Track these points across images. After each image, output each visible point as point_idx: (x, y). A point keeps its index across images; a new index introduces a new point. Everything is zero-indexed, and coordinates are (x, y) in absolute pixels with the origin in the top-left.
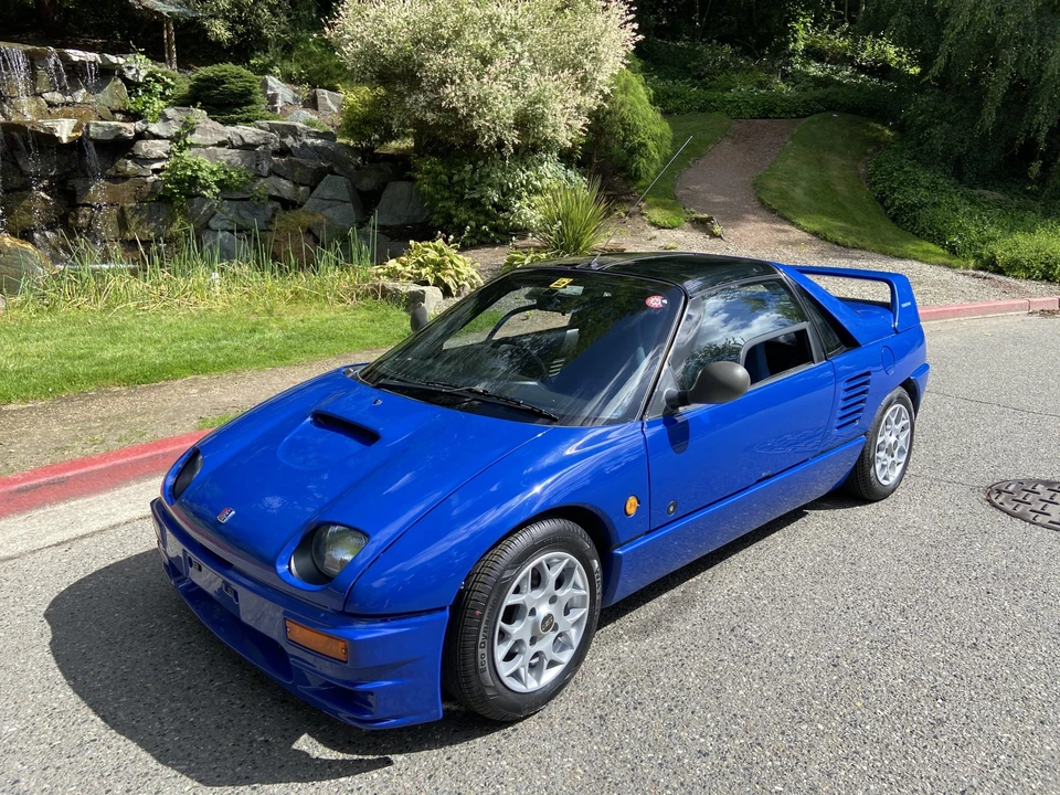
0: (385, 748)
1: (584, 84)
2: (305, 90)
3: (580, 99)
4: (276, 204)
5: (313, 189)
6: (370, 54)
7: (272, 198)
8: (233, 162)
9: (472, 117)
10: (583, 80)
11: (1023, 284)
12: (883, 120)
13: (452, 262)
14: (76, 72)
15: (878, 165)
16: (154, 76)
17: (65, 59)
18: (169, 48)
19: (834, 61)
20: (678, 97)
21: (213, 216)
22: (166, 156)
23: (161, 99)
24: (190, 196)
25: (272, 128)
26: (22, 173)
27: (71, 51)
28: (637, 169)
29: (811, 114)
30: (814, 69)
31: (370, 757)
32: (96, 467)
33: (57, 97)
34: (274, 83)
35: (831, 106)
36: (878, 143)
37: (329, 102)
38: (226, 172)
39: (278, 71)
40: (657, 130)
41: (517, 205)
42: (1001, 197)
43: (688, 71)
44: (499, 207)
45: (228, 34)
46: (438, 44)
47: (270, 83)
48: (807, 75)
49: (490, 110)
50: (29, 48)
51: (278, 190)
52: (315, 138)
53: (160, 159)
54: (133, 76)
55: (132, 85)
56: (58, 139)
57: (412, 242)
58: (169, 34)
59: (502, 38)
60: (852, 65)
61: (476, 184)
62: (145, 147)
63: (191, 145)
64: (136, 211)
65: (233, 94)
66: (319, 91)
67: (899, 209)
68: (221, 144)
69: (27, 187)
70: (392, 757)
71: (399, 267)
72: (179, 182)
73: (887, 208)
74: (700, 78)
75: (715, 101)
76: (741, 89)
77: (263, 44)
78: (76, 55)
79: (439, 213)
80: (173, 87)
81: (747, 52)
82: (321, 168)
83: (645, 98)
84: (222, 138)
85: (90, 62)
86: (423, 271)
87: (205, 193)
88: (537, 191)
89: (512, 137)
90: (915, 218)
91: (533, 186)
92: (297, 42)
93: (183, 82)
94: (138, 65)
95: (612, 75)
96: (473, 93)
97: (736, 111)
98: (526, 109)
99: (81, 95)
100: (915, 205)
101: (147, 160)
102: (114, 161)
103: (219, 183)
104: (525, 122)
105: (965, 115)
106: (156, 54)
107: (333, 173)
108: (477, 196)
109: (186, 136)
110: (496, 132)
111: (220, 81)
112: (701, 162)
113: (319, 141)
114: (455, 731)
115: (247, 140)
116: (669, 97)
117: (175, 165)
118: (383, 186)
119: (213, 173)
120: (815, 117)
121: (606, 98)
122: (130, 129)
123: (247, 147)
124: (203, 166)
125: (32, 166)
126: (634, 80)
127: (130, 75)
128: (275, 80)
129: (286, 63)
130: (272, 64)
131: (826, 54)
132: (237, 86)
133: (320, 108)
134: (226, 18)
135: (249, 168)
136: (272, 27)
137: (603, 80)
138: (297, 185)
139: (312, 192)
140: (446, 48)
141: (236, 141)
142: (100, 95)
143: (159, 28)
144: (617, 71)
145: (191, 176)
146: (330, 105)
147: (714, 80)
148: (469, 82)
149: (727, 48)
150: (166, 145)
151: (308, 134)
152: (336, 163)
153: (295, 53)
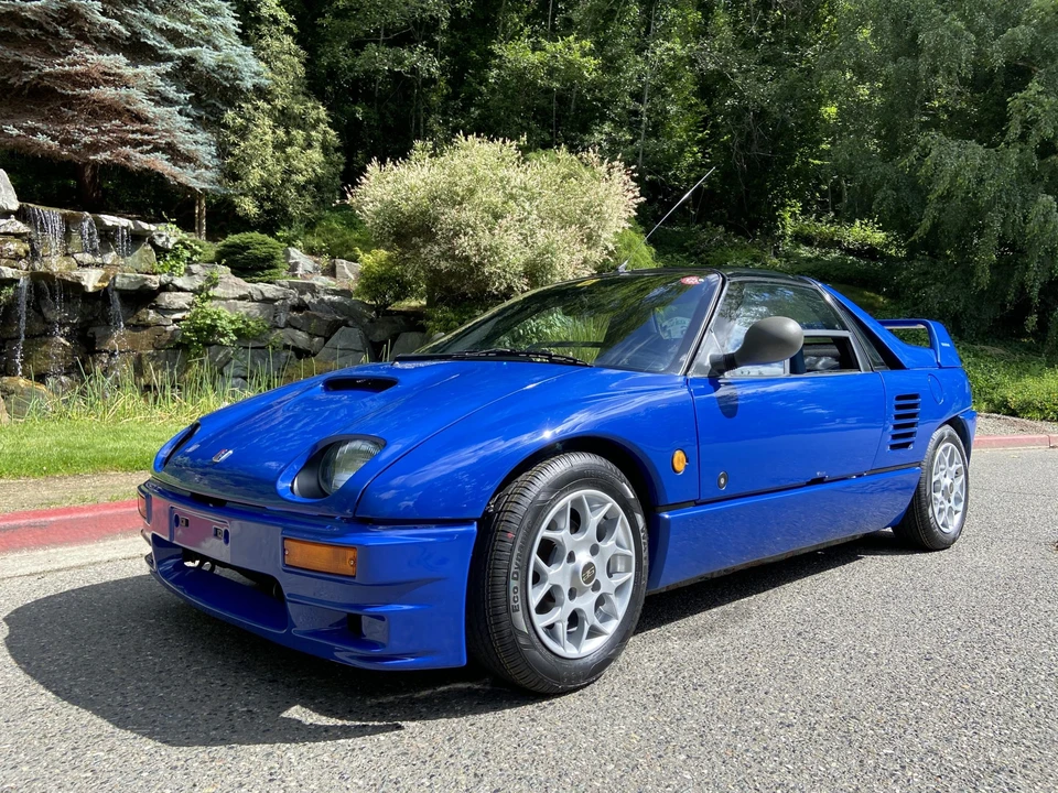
1: (590, 240)
2: (325, 261)
3: (586, 253)
4: (290, 353)
5: (327, 340)
6: (390, 213)
7: (286, 347)
8: (252, 313)
9: (484, 265)
10: (590, 237)
11: (1039, 424)
14: (107, 236)
16: (183, 244)
17: (100, 223)
18: (200, 223)
19: (822, 245)
21: (227, 363)
22: (188, 307)
24: (207, 345)
25: (292, 286)
26: (45, 320)
27: (107, 216)
30: (804, 251)
31: (376, 723)
33: (88, 258)
34: (296, 254)
37: (347, 271)
38: (244, 322)
39: (300, 244)
42: (1003, 352)
43: (685, 250)
45: (256, 210)
46: (455, 201)
47: (292, 254)
48: (798, 255)
49: (501, 259)
50: (67, 211)
51: (293, 340)
52: (332, 294)
53: (181, 310)
54: (163, 243)
55: (161, 252)
56: (83, 287)
58: (200, 209)
59: (512, 197)
60: (840, 248)
63: (213, 298)
64: (153, 358)
65: (256, 258)
66: (338, 261)
68: (242, 298)
69: (46, 334)
70: (404, 724)
72: (198, 331)
74: (696, 254)
76: (736, 262)
77: (289, 221)
78: (109, 220)
80: (200, 254)
81: (739, 232)
82: (337, 321)
83: (648, 255)
84: (242, 293)
85: (123, 228)
87: (222, 340)
89: (521, 284)
92: (320, 219)
93: (211, 249)
94: (169, 234)
95: (617, 234)
96: (484, 243)
98: (535, 260)
99: (110, 258)
101: (168, 311)
102: (136, 311)
103: (237, 332)
104: (535, 271)
106: (187, 224)
107: (348, 326)
109: (209, 290)
110: (506, 279)
111: (246, 247)
113: (336, 298)
114: (478, 704)
115: (267, 295)
117: (196, 315)
118: (395, 336)
119: (232, 322)
121: (611, 253)
122: (154, 282)
123: (266, 301)
124: (223, 315)
125: (56, 313)
126: (637, 239)
127: (159, 242)
128: (298, 251)
129: (309, 237)
130: (296, 237)
131: (814, 239)
132: (261, 251)
133: (338, 275)
134: (254, 195)
135: (268, 320)
136: (297, 206)
137: (608, 237)
138: (312, 336)
139: (325, 342)
140: (460, 204)
141: (257, 295)
142: (130, 258)
143: (191, 204)
144: (620, 231)
145: (210, 325)
146: (349, 274)
147: (709, 255)
148: (481, 234)
149: (721, 229)
150: (189, 297)
151: (326, 292)
152: (351, 317)
153: (318, 229)
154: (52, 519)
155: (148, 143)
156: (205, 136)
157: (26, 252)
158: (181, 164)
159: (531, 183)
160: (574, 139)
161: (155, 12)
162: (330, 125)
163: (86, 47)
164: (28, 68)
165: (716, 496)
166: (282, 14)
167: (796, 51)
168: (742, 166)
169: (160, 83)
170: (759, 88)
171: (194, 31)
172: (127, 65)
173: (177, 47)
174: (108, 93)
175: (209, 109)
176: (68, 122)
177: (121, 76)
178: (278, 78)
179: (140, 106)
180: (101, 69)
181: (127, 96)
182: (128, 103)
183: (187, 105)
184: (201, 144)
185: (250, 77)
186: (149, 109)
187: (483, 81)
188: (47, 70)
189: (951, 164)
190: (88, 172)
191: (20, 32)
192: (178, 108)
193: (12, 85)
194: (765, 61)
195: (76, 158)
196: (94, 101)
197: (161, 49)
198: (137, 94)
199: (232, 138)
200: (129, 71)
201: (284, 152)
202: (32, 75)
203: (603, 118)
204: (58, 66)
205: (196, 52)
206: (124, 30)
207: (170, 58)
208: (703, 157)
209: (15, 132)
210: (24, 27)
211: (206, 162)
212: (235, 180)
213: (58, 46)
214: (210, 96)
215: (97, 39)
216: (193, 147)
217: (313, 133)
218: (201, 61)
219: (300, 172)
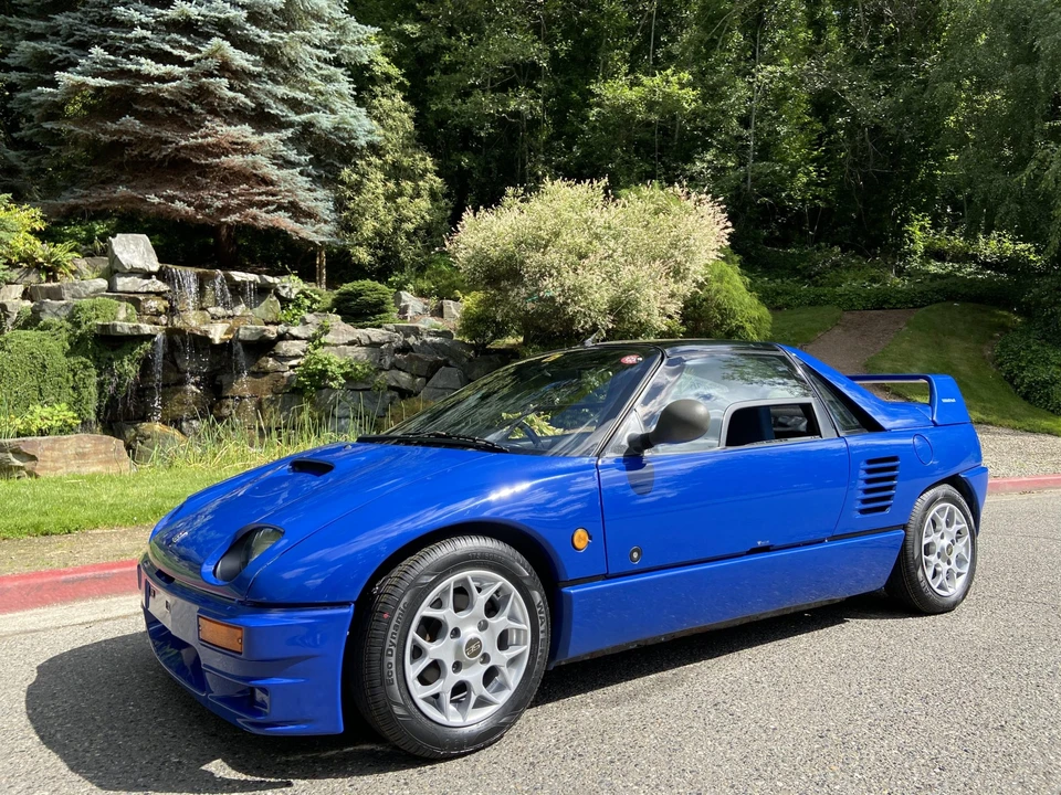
1: (677, 273)
2: (433, 302)
3: (673, 287)
4: (394, 393)
5: (428, 379)
6: (480, 257)
7: (391, 388)
8: (359, 357)
9: (568, 304)
12: (1008, 307)
14: (237, 290)
15: (1003, 346)
16: (304, 294)
17: (229, 279)
18: (320, 273)
19: (955, 260)
20: (787, 294)
21: (338, 404)
22: (302, 354)
24: (319, 388)
25: (398, 330)
26: (179, 371)
27: (235, 273)
29: (931, 303)
30: (934, 267)
33: (220, 311)
34: (407, 297)
35: (951, 296)
36: (1003, 328)
38: (352, 366)
39: (411, 287)
40: (755, 314)
43: (798, 272)
45: (370, 258)
46: (540, 245)
47: (403, 297)
48: (928, 273)
49: (586, 299)
50: (200, 270)
51: (397, 382)
52: (434, 336)
53: (296, 357)
54: (287, 294)
55: (284, 301)
56: (211, 340)
58: (321, 260)
59: (597, 237)
60: (976, 262)
62: (285, 347)
63: (325, 345)
64: (272, 402)
65: (368, 305)
66: (445, 301)
67: (1030, 386)
68: (351, 343)
69: (182, 382)
70: (294, 781)
72: (311, 376)
73: (1017, 387)
74: (810, 277)
75: (825, 295)
76: (851, 284)
77: (401, 267)
78: (238, 276)
80: (319, 302)
81: (857, 252)
82: (437, 361)
83: (741, 286)
84: (351, 338)
85: (250, 282)
87: (332, 384)
89: (606, 322)
90: (1048, 394)
93: (328, 298)
94: (292, 285)
95: (707, 265)
96: (568, 283)
97: (849, 304)
98: (620, 296)
99: (240, 309)
100: (1046, 382)
101: (285, 358)
102: (257, 359)
103: (345, 375)
106: (308, 275)
107: (448, 365)
109: (321, 337)
110: (591, 318)
111: (358, 294)
112: (810, 347)
113: (438, 339)
115: (374, 339)
116: (778, 294)
117: (308, 361)
119: (341, 367)
120: (934, 307)
121: (701, 286)
122: (272, 332)
123: (373, 345)
124: (332, 361)
126: (729, 270)
127: (283, 293)
128: (409, 295)
129: (419, 280)
130: (407, 281)
131: (947, 253)
132: (372, 297)
133: (445, 316)
134: (369, 245)
135: (373, 363)
136: (407, 253)
137: (698, 269)
138: (414, 376)
139: (427, 382)
140: (546, 246)
141: (365, 340)
142: (257, 309)
143: (313, 256)
144: (710, 263)
145: (322, 370)
146: (455, 310)
147: (824, 278)
148: (565, 275)
149: (837, 249)
150: (303, 345)
151: (429, 334)
152: (452, 357)
153: (428, 272)
154: (115, 571)
155: (272, 203)
156: (325, 192)
157: (166, 308)
158: (303, 220)
160: (677, 168)
161: (276, 82)
162: (438, 174)
163: (217, 120)
164: (166, 142)
165: (627, 569)
166: (394, 71)
167: (912, 62)
168: (857, 184)
169: (282, 148)
170: (870, 104)
171: (312, 98)
172: (253, 133)
173: (297, 113)
174: (236, 160)
175: (328, 168)
176: (203, 188)
177: (247, 144)
178: (389, 134)
179: (265, 170)
180: (230, 139)
181: (254, 162)
182: (254, 168)
183: (308, 166)
184: (319, 200)
185: (364, 136)
186: (273, 172)
187: (585, 119)
188: (183, 143)
190: (224, 231)
191: (160, 110)
192: (298, 169)
193: (154, 158)
194: (879, 76)
195: (209, 221)
196: (225, 168)
197: (283, 117)
198: (262, 160)
199: (348, 193)
200: (254, 139)
201: (395, 202)
202: (170, 149)
203: (706, 147)
204: (194, 139)
205: (314, 117)
206: (249, 103)
207: (291, 125)
208: (819, 176)
209: (157, 200)
210: (163, 105)
211: (326, 217)
212: (351, 231)
213: (192, 120)
214: (328, 155)
215: (227, 112)
216: (313, 204)
217: (421, 183)
218: (319, 125)
219: (409, 220)
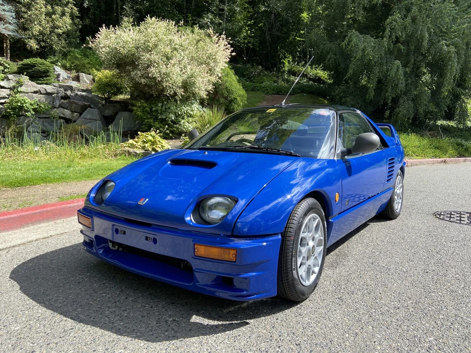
0: (241, 318)
1: (211, 71)
2: (74, 74)
3: (210, 78)
4: (63, 121)
5: (81, 114)
6: (115, 53)
7: (61, 118)
8: (41, 100)
9: (163, 82)
13: (159, 142)
18: (7, 52)
21: (30, 125)
22: (7, 97)
23: (2, 73)
24: (19, 116)
25: (60, 87)
28: (233, 109)
29: (296, 94)
30: (292, 79)
31: (236, 322)
32: (12, 216)
34: (58, 70)
35: (303, 91)
38: (38, 105)
39: (60, 64)
40: (241, 93)
41: (182, 122)
43: (244, 75)
44: (174, 122)
45: (37, 46)
46: (148, 50)
47: (56, 69)
49: (171, 79)
51: (63, 114)
52: (81, 91)
53: (4, 98)
57: (139, 133)
58: (7, 45)
59: (175, 49)
61: (163, 112)
63: (20, 92)
65: (39, 71)
66: (80, 73)
68: (35, 92)
70: (248, 321)
71: (135, 143)
72: (13, 109)
75: (257, 87)
76: (267, 83)
77: (53, 52)
79: (145, 125)
80: (8, 68)
81: (267, 69)
82: (85, 105)
83: (235, 79)
84: (36, 90)
86: (146, 145)
87: (27, 113)
88: (191, 116)
89: (180, 92)
91: (189, 113)
92: (70, 52)
93: (15, 66)
95: (222, 69)
96: (163, 71)
97: (267, 91)
98: (186, 80)
103: (34, 110)
104: (186, 86)
105: (358, 93)
107: (91, 107)
108: (164, 117)
109: (18, 88)
110: (173, 89)
111: (34, 66)
113: (84, 93)
115: (48, 91)
117: (12, 100)
118: (117, 113)
119: (31, 104)
120: (298, 95)
121: (220, 78)
123: (48, 94)
124: (27, 101)
126: (231, 72)
128: (59, 68)
129: (64, 61)
130: (57, 61)
131: (296, 73)
132: (42, 68)
133: (81, 81)
134: (36, 39)
135: (49, 103)
136: (58, 45)
137: (218, 70)
138: (73, 112)
139: (80, 115)
140: (151, 51)
141: (43, 91)
144: (224, 68)
145: (20, 106)
146: (86, 80)
147: (256, 79)
148: (161, 67)
149: (260, 67)
150: (8, 92)
151: (78, 90)
152: (92, 103)
153: (69, 57)
156: (9, 7)
159: (184, 43)
160: (196, 20)
162: (75, 5)
168: (269, 39)
170: (277, 3)
184: (7, 11)
189: (361, 46)
199: (23, 9)
201: (51, 17)
203: (209, 11)
208: (251, 33)
211: (10, 21)
212: (25, 31)
216: (3, 13)
217: (66, 9)
219: (58, 27)
